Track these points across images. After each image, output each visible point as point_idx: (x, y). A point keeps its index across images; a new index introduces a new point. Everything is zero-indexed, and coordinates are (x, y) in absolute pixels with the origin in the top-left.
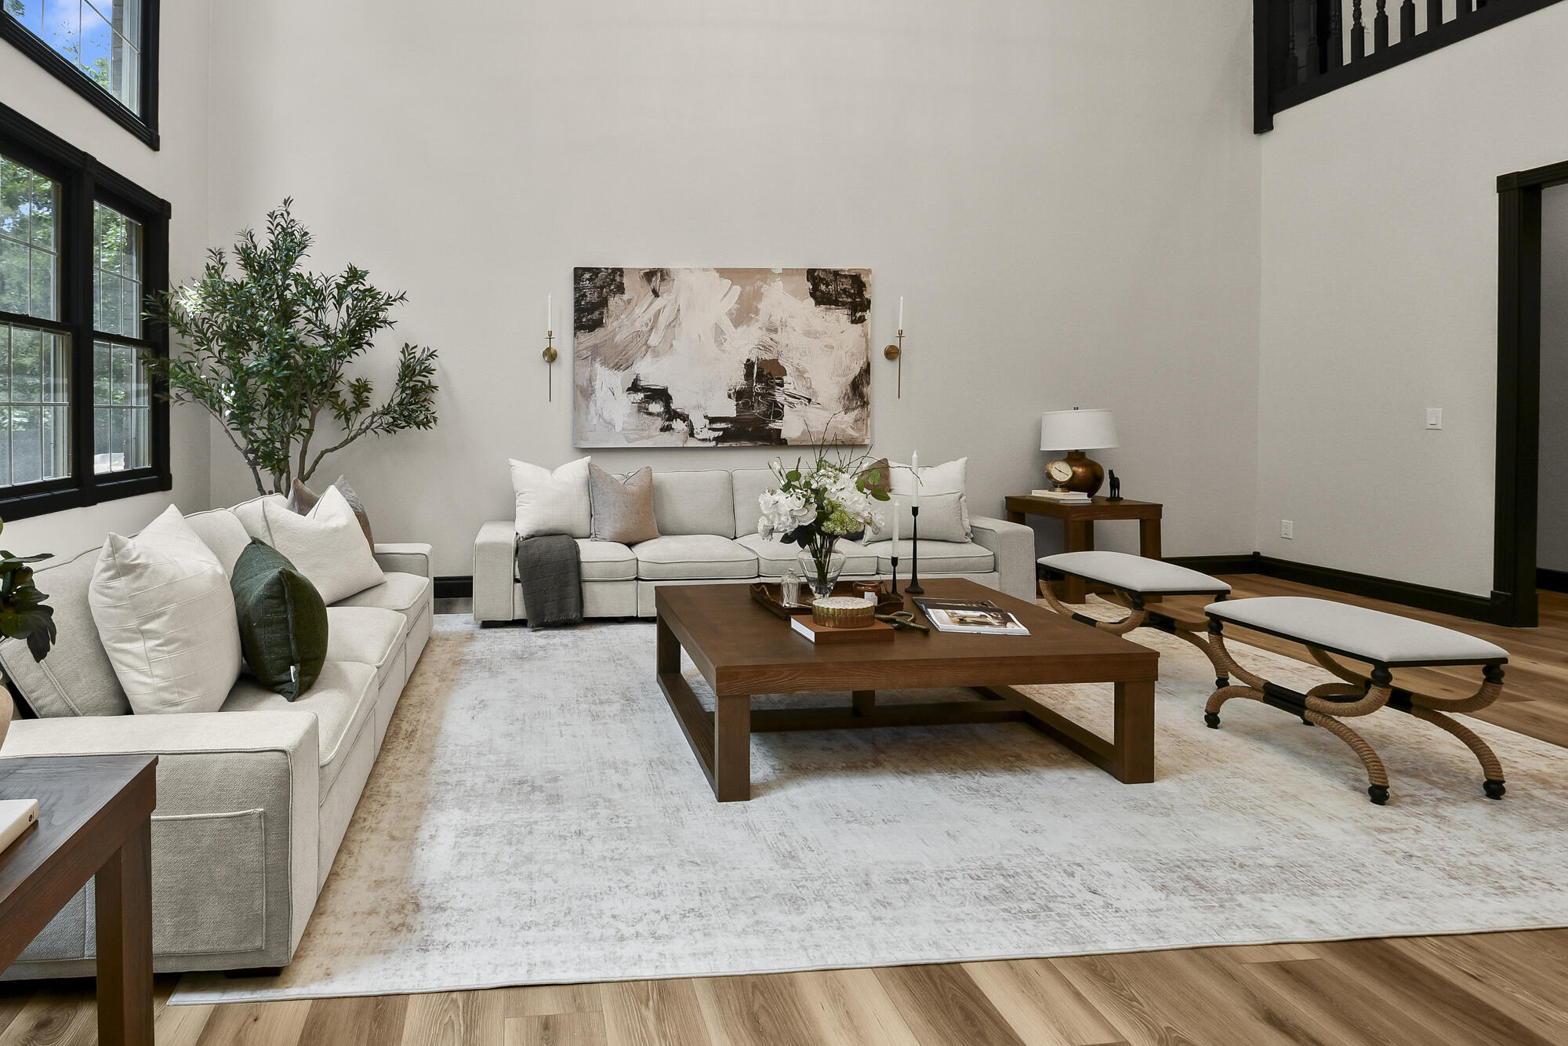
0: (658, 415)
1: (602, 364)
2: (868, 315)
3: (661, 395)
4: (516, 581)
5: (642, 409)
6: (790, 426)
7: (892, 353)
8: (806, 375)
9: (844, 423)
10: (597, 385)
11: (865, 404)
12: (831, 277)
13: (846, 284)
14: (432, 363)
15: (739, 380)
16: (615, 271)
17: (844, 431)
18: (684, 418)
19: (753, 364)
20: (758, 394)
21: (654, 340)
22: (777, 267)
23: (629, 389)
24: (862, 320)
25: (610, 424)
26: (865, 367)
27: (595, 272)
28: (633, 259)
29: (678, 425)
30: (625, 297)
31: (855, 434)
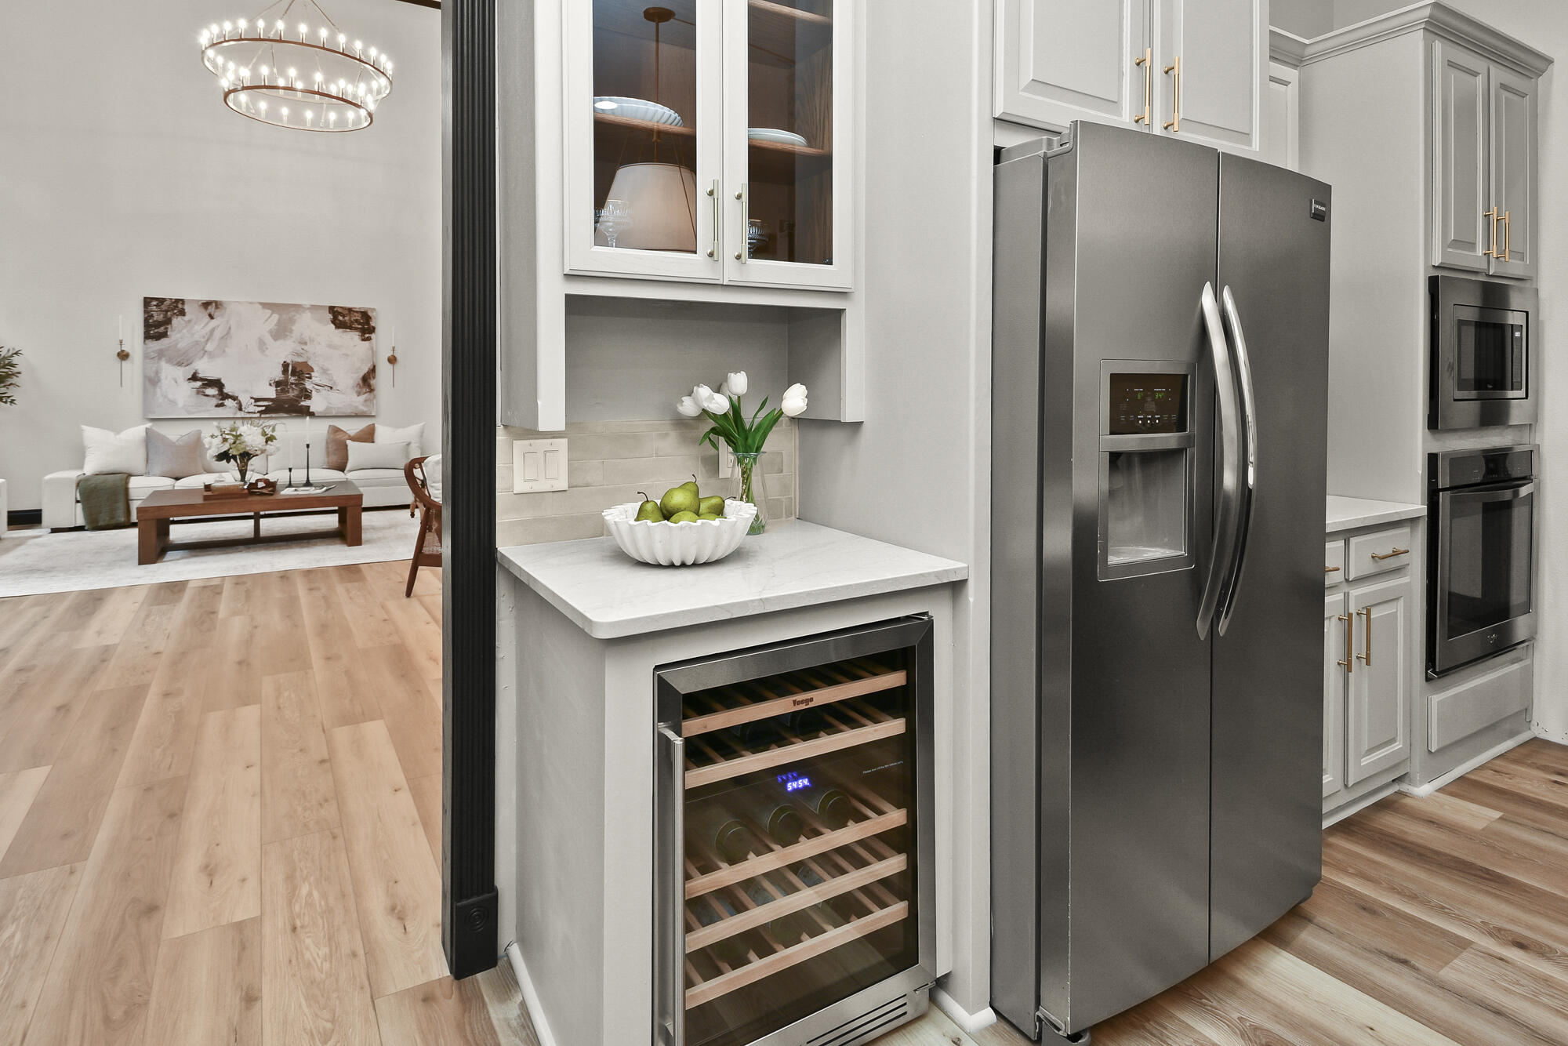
0: (214, 396)
1: (167, 363)
2: (373, 336)
3: (217, 384)
4: (78, 502)
5: (200, 392)
6: (316, 404)
7: (392, 360)
8: (329, 372)
9: (358, 402)
10: (163, 376)
11: (372, 390)
12: (347, 312)
13: (358, 317)
14: (15, 360)
15: (278, 375)
16: (177, 301)
17: (356, 407)
18: (235, 398)
19: (288, 365)
20: (292, 384)
21: (209, 347)
22: (306, 302)
23: (189, 379)
24: (369, 339)
25: (173, 402)
26: (372, 368)
27: (161, 301)
28: (192, 292)
29: (229, 402)
30: (186, 318)
31: (365, 409)
